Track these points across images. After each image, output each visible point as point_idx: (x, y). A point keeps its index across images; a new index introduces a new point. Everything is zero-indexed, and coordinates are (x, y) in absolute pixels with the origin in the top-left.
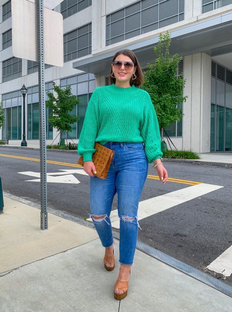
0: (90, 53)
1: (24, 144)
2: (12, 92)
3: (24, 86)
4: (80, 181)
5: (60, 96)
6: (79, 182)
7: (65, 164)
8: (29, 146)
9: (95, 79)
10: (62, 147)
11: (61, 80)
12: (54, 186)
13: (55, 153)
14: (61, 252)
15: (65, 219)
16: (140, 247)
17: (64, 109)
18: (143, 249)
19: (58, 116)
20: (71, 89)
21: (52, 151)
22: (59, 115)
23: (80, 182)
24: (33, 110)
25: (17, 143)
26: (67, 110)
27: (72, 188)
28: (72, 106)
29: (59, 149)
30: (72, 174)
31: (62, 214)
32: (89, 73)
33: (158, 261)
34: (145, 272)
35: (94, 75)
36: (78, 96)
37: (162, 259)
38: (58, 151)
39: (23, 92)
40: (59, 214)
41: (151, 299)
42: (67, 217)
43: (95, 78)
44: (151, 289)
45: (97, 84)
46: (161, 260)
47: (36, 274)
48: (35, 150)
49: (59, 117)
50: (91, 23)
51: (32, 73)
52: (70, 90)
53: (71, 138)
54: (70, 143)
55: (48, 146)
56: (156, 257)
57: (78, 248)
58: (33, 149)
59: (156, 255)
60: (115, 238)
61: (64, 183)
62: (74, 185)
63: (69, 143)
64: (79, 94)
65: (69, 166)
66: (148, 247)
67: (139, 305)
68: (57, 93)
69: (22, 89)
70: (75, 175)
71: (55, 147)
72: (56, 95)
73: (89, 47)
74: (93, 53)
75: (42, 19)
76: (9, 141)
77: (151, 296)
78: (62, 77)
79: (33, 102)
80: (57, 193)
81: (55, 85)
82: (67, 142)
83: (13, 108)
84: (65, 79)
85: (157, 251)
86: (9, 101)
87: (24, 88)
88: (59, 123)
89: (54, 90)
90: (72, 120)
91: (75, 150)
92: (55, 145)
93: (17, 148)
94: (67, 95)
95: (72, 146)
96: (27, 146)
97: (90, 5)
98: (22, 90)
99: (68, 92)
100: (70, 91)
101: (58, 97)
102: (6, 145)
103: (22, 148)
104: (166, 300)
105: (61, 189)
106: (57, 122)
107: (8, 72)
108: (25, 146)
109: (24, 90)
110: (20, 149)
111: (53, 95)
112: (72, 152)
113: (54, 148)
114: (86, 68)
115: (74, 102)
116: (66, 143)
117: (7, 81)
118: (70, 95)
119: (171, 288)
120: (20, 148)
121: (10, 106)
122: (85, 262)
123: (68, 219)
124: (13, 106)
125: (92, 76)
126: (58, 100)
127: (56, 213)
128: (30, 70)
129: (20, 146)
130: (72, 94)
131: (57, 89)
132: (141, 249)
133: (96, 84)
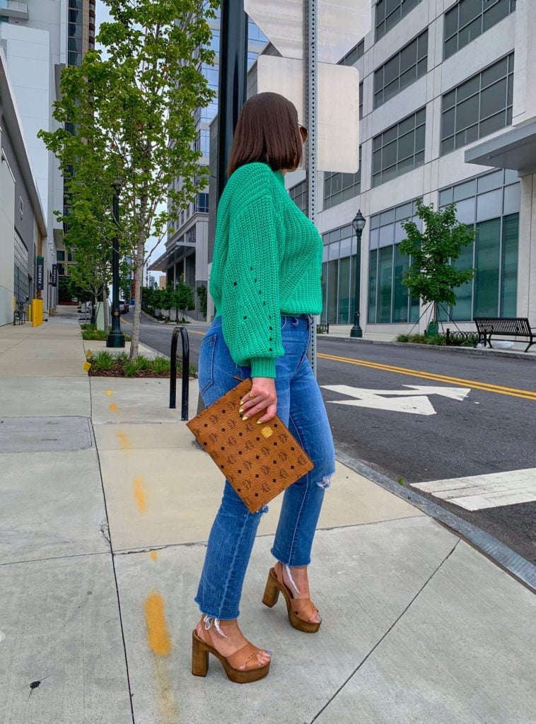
0: (509, 123)
1: (357, 332)
2: (341, 228)
3: (359, 214)
4: (436, 411)
5: (431, 229)
6: (433, 412)
7: (423, 375)
8: (365, 337)
9: (519, 182)
10: (432, 339)
11: (440, 192)
12: (377, 417)
13: (413, 352)
14: (322, 529)
15: (361, 475)
16: (490, 549)
17: (440, 256)
18: (494, 553)
19: (426, 271)
20: (456, 210)
21: (409, 347)
22: (427, 269)
23: (436, 413)
24: (380, 261)
25: (342, 331)
26: (446, 257)
27: (413, 423)
28: (457, 248)
29: (426, 343)
30: (427, 395)
31: (360, 466)
32: (506, 170)
33: (517, 582)
34: (472, 595)
35: (517, 172)
36: (478, 224)
37: (532, 582)
38: (422, 348)
39: (357, 225)
40: (353, 465)
41: (456, 645)
42: (365, 473)
43: (520, 179)
44: (467, 627)
45: (525, 193)
46: (526, 582)
47: (262, 554)
48: (375, 344)
49: (427, 274)
50: (513, 53)
51: (379, 185)
52: (455, 212)
53: (452, 320)
54: (448, 330)
55: (403, 336)
56: (518, 575)
57: (356, 528)
58: (371, 343)
59: (519, 571)
60: (443, 523)
61: (400, 412)
62: (420, 418)
63: (446, 331)
64: (479, 220)
65: (428, 379)
66: (509, 552)
67: (424, 647)
68: (425, 221)
69: (354, 220)
70: (432, 398)
71: (418, 339)
72: (422, 227)
73: (508, 109)
74: (515, 121)
75: (314, 87)
76: (330, 327)
77: (461, 639)
78: (443, 185)
79: (381, 246)
80: (377, 430)
81: (421, 205)
82: (442, 329)
83: (342, 259)
84: (451, 188)
85: (526, 563)
86: (334, 247)
87: (360, 218)
88: (427, 285)
89: (418, 217)
90: (455, 279)
91: (459, 345)
92: (417, 335)
93: (342, 340)
94: (447, 223)
95: (452, 336)
96: (361, 336)
97: (511, 12)
98: (355, 222)
99: (449, 217)
100: (454, 214)
101: (427, 230)
102: (325, 335)
103: (351, 341)
104: (490, 654)
105: (387, 423)
106: (421, 284)
107: (334, 188)
108: (358, 336)
109: (360, 222)
110: (347, 342)
111: (416, 226)
112: (452, 350)
113: (413, 341)
114: (498, 159)
115: (462, 239)
116: (440, 331)
117: (332, 206)
118: (453, 223)
119: (517, 638)
120: (348, 340)
121: (337, 258)
122: (358, 554)
123: (365, 477)
124: (341, 257)
125: (512, 175)
126: (426, 236)
127: (349, 463)
128: (377, 179)
129: (349, 336)
130: (457, 221)
131: (425, 213)
132: (488, 553)
133: (522, 193)
